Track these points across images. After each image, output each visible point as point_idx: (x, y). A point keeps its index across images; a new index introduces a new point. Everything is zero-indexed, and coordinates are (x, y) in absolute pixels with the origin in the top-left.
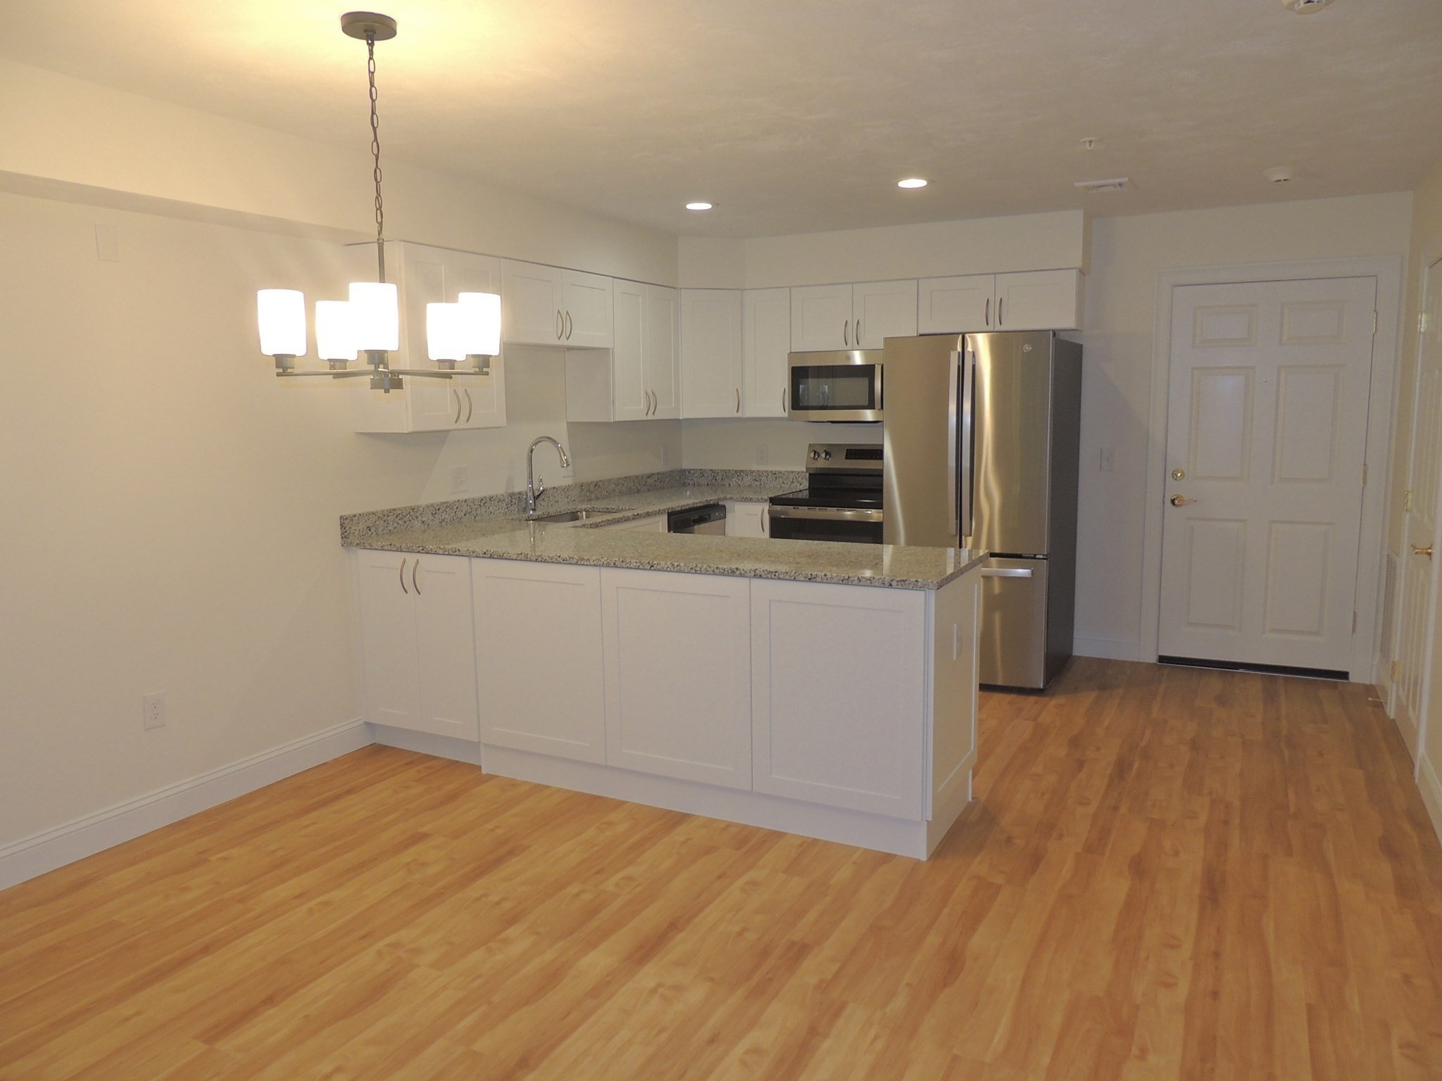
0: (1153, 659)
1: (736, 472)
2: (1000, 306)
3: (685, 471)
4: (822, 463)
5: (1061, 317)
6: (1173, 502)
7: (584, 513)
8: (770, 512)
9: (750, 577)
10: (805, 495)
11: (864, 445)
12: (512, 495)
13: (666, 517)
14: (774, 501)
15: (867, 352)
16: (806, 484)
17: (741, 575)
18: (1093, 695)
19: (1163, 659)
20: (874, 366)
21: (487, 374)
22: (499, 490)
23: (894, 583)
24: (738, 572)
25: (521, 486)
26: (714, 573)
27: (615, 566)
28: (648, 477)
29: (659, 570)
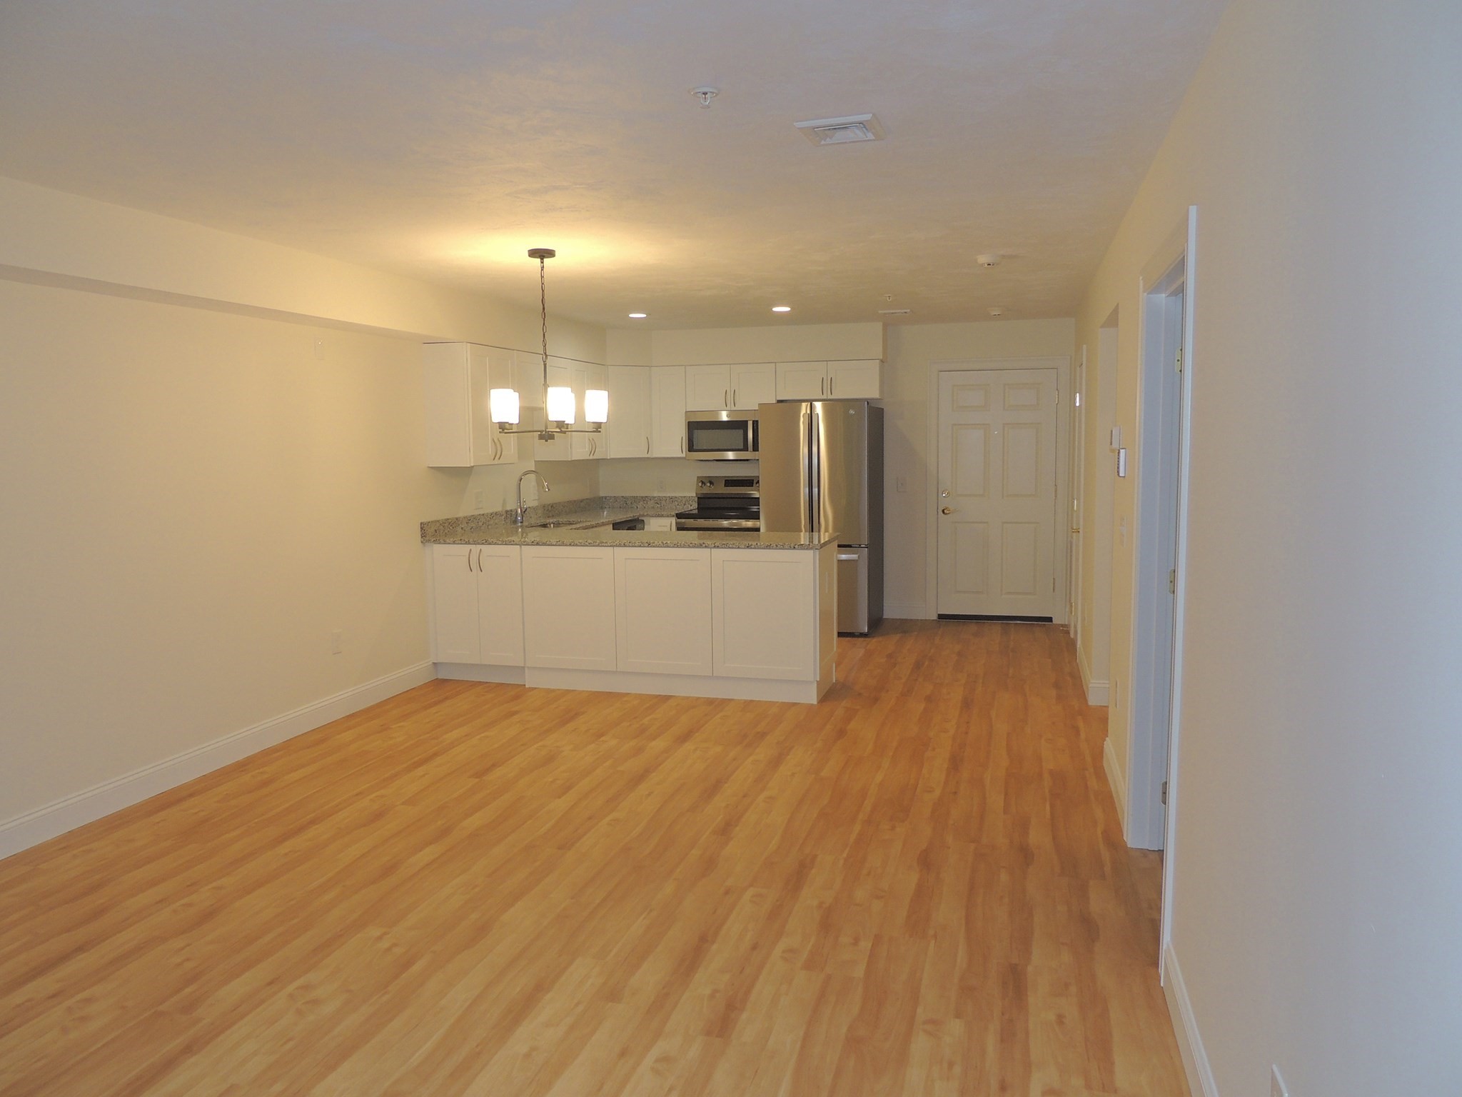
0: (935, 617)
1: (642, 497)
2: (831, 383)
3: (602, 497)
4: (707, 490)
5: (870, 391)
6: (943, 511)
7: (552, 525)
8: (676, 523)
9: (711, 548)
10: (696, 512)
11: (735, 477)
12: (507, 512)
13: (611, 525)
14: (679, 516)
15: (731, 413)
16: (695, 505)
17: (706, 547)
18: (898, 636)
19: (941, 617)
20: (747, 421)
21: (600, 432)
22: (498, 509)
23: (796, 547)
24: (704, 545)
25: (511, 505)
26: (689, 547)
27: (625, 546)
28: (581, 502)
29: (654, 547)
